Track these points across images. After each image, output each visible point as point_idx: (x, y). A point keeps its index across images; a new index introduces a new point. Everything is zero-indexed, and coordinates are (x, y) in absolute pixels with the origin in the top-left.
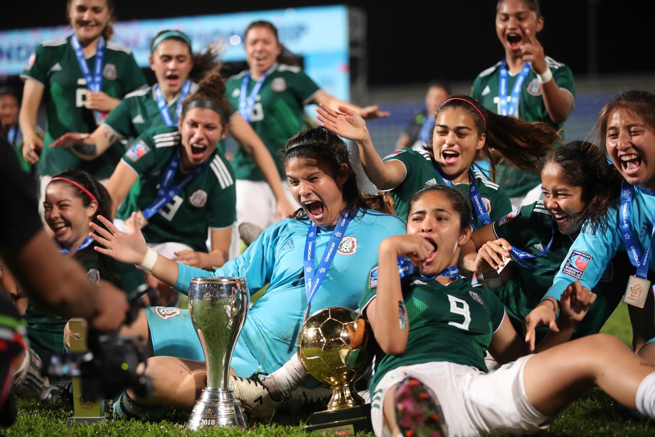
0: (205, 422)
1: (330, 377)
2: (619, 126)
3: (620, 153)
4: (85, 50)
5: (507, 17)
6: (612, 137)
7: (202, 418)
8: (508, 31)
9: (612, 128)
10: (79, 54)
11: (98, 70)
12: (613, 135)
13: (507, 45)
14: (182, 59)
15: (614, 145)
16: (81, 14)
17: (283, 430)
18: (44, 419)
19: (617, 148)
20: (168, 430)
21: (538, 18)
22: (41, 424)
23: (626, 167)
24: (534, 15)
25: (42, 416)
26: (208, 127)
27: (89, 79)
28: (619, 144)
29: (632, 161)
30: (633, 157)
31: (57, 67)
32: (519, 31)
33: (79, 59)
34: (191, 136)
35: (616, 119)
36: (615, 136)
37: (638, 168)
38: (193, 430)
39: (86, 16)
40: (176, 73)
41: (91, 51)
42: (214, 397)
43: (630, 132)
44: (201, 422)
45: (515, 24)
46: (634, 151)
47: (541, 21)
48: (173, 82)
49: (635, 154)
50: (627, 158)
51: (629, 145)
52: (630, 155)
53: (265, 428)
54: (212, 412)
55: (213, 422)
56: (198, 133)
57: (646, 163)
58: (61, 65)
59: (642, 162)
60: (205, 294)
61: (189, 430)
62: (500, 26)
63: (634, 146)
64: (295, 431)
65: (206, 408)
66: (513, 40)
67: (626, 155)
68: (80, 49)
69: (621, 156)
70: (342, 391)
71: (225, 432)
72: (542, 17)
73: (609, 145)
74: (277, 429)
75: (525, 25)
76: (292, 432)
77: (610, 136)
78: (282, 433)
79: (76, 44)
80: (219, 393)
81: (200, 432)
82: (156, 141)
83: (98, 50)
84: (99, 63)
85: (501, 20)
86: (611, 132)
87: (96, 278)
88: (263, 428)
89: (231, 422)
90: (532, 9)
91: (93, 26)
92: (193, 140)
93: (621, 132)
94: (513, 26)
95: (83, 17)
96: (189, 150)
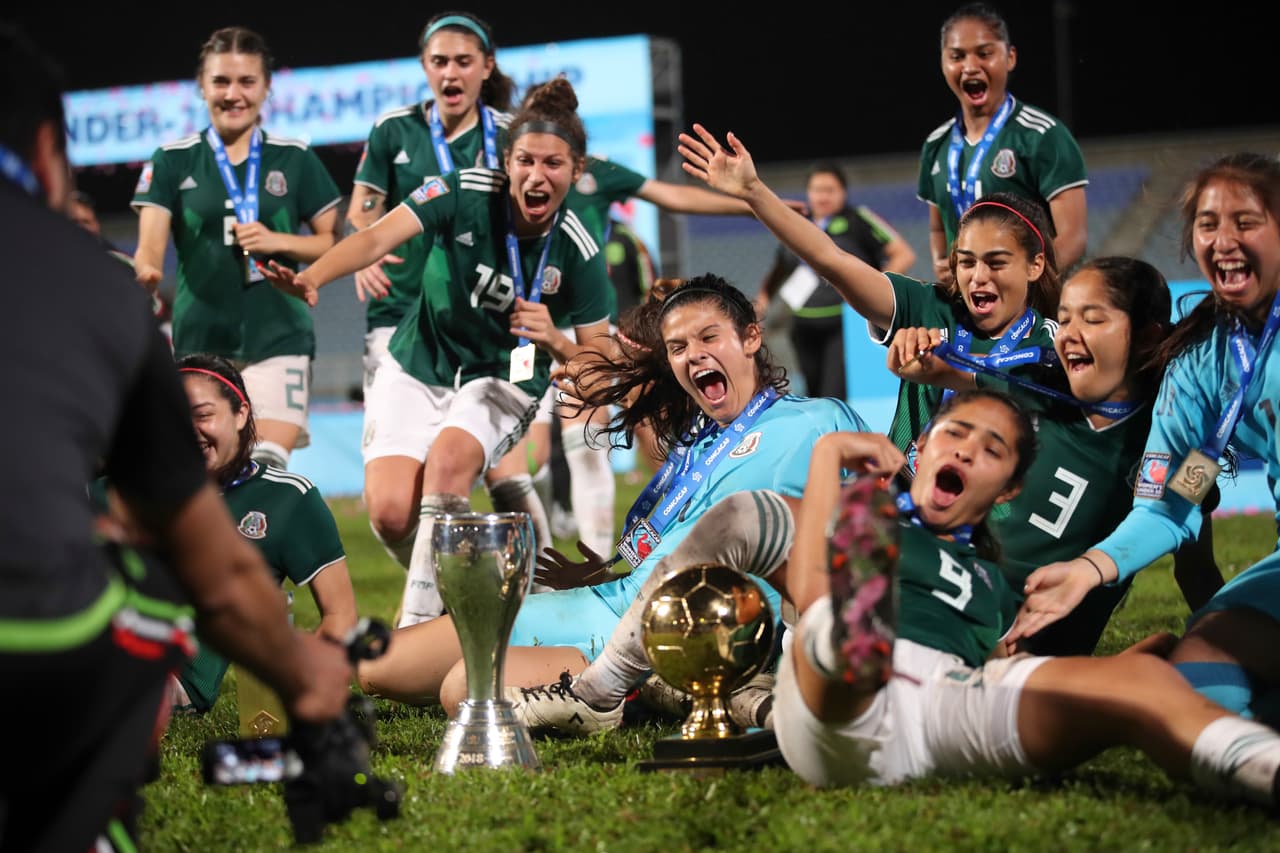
0: (467, 758)
1: (693, 681)
2: (1219, 210)
3: (1218, 256)
4: (229, 149)
5: (960, 55)
6: (1205, 228)
7: (462, 752)
8: (964, 77)
9: (1207, 213)
10: (220, 157)
11: (252, 182)
12: (1208, 225)
13: (965, 99)
14: (465, 60)
15: (1209, 243)
16: (222, 91)
17: (600, 771)
18: (192, 761)
19: (1214, 247)
20: (405, 775)
21: (1008, 50)
22: (188, 769)
23: (1223, 279)
24: (1002, 45)
25: (187, 756)
26: (550, 162)
27: (238, 200)
28: (1218, 242)
29: (1236, 271)
30: (1239, 265)
31: (189, 183)
32: (982, 76)
33: (220, 166)
34: (524, 179)
35: (1212, 198)
36: (1212, 224)
37: (1244, 283)
38: (448, 773)
39: (231, 92)
40: (457, 84)
41: (239, 153)
42: (479, 715)
43: (1239, 224)
44: (459, 758)
45: (976, 66)
46: (1239, 255)
47: (1012, 53)
48: (453, 100)
49: (1242, 261)
50: (1230, 266)
51: (1234, 245)
52: (1234, 261)
53: (569, 767)
54: (475, 740)
55: (480, 758)
56: (535, 173)
57: (1258, 277)
58: (195, 180)
59: (1253, 275)
60: (460, 541)
61: (440, 774)
62: (949, 67)
63: (1243, 247)
64: (621, 770)
65: (468, 734)
66: (974, 89)
67: (1227, 261)
68: (222, 150)
69: (1217, 262)
70: (709, 706)
71: (503, 776)
72: (1013, 47)
73: (1198, 240)
74: (590, 769)
75: (992, 64)
76: (617, 773)
77: (1201, 225)
78: (599, 775)
79: (214, 141)
80: (487, 708)
81: (460, 777)
82: (462, 178)
83: (252, 149)
84: (253, 169)
85: (952, 58)
86: (1205, 219)
87: (259, 526)
88: (566, 769)
89: (510, 758)
90: (999, 38)
91: (242, 108)
92: (527, 186)
93: (1224, 222)
94: (973, 69)
95: (225, 95)
96: (522, 202)
